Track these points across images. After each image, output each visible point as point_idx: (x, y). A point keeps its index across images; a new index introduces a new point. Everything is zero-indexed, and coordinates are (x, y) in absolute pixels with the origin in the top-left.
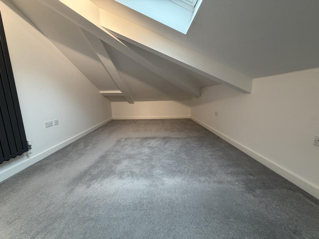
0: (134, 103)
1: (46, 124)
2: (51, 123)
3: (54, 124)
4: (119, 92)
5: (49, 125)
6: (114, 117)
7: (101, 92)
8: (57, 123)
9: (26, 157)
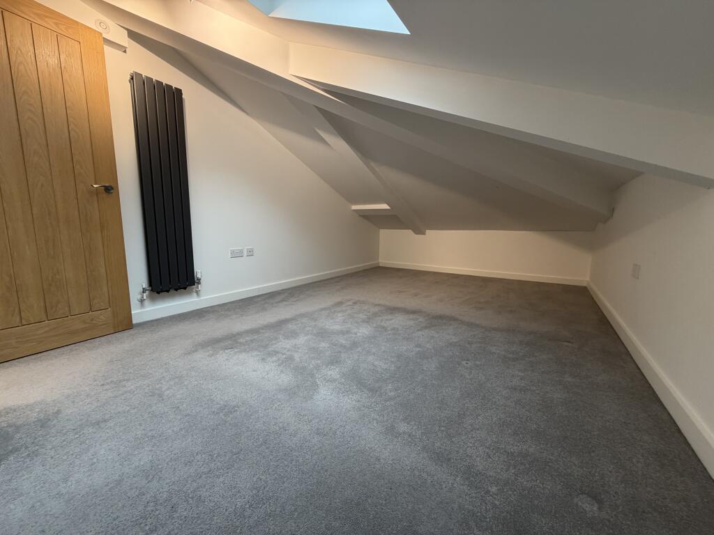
0: (424, 234)
1: (232, 252)
2: (241, 251)
3: (245, 253)
4: (385, 206)
5: (237, 255)
6: (383, 261)
7: (355, 207)
8: (251, 253)
9: (195, 294)
